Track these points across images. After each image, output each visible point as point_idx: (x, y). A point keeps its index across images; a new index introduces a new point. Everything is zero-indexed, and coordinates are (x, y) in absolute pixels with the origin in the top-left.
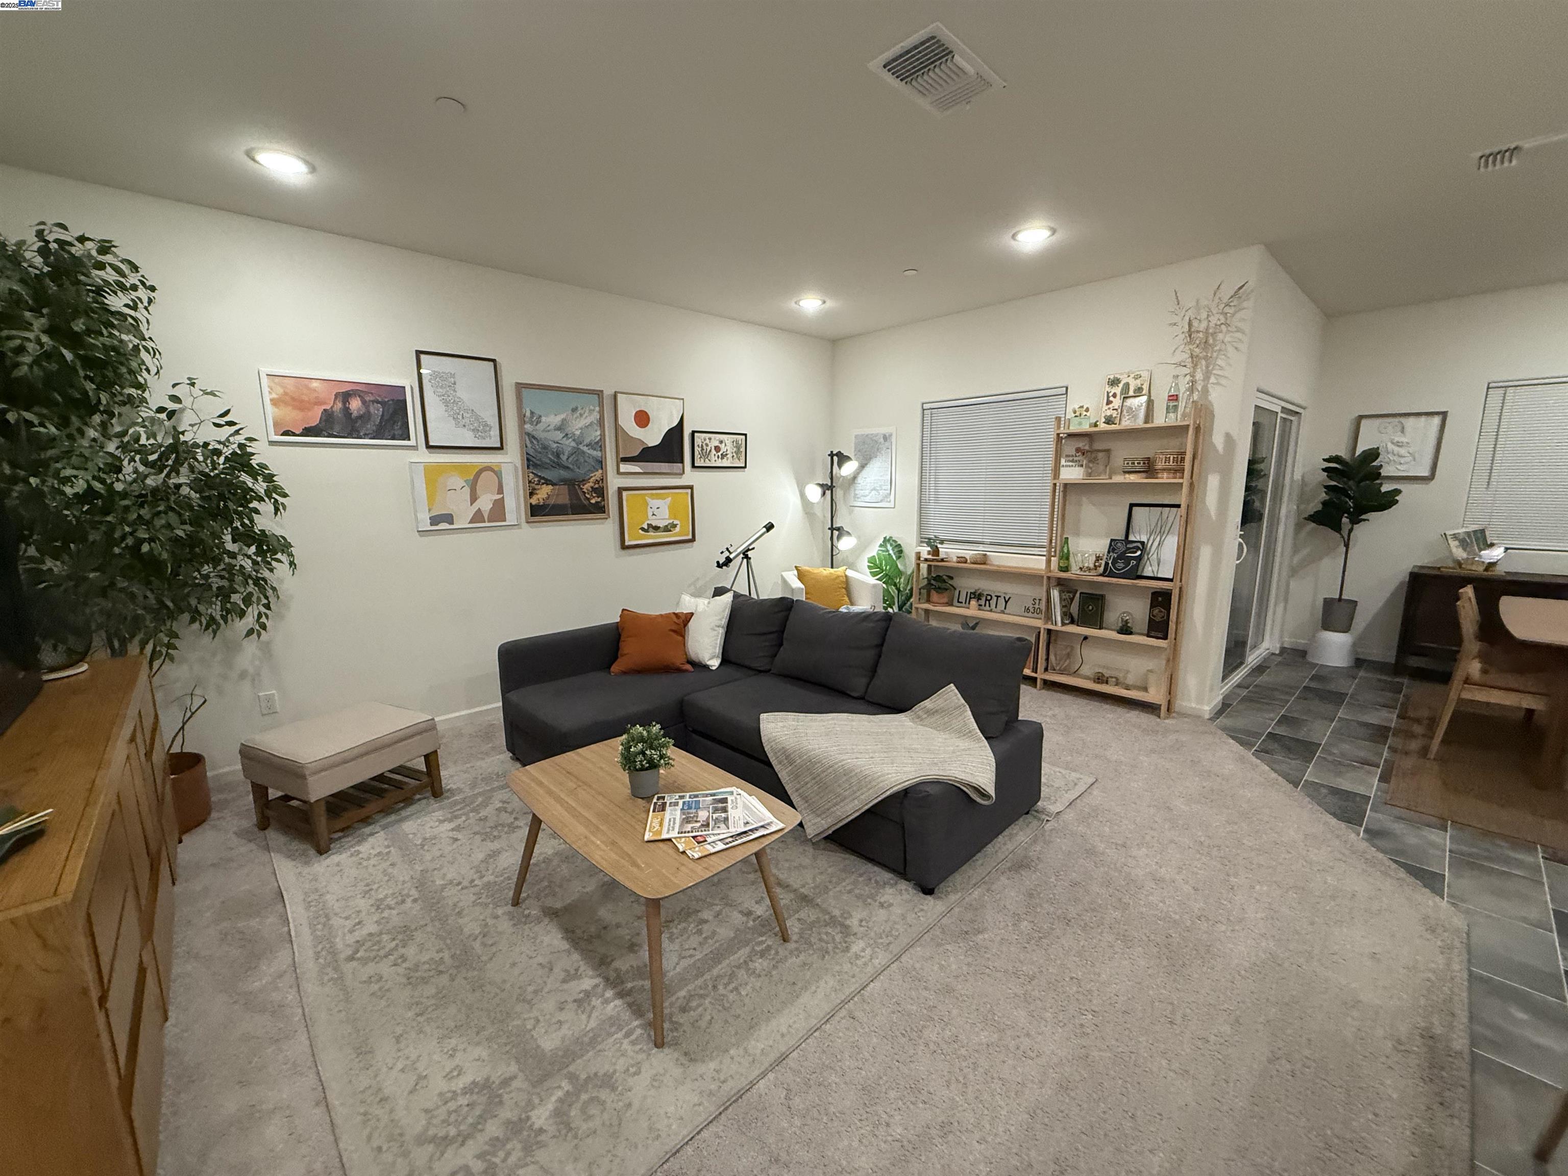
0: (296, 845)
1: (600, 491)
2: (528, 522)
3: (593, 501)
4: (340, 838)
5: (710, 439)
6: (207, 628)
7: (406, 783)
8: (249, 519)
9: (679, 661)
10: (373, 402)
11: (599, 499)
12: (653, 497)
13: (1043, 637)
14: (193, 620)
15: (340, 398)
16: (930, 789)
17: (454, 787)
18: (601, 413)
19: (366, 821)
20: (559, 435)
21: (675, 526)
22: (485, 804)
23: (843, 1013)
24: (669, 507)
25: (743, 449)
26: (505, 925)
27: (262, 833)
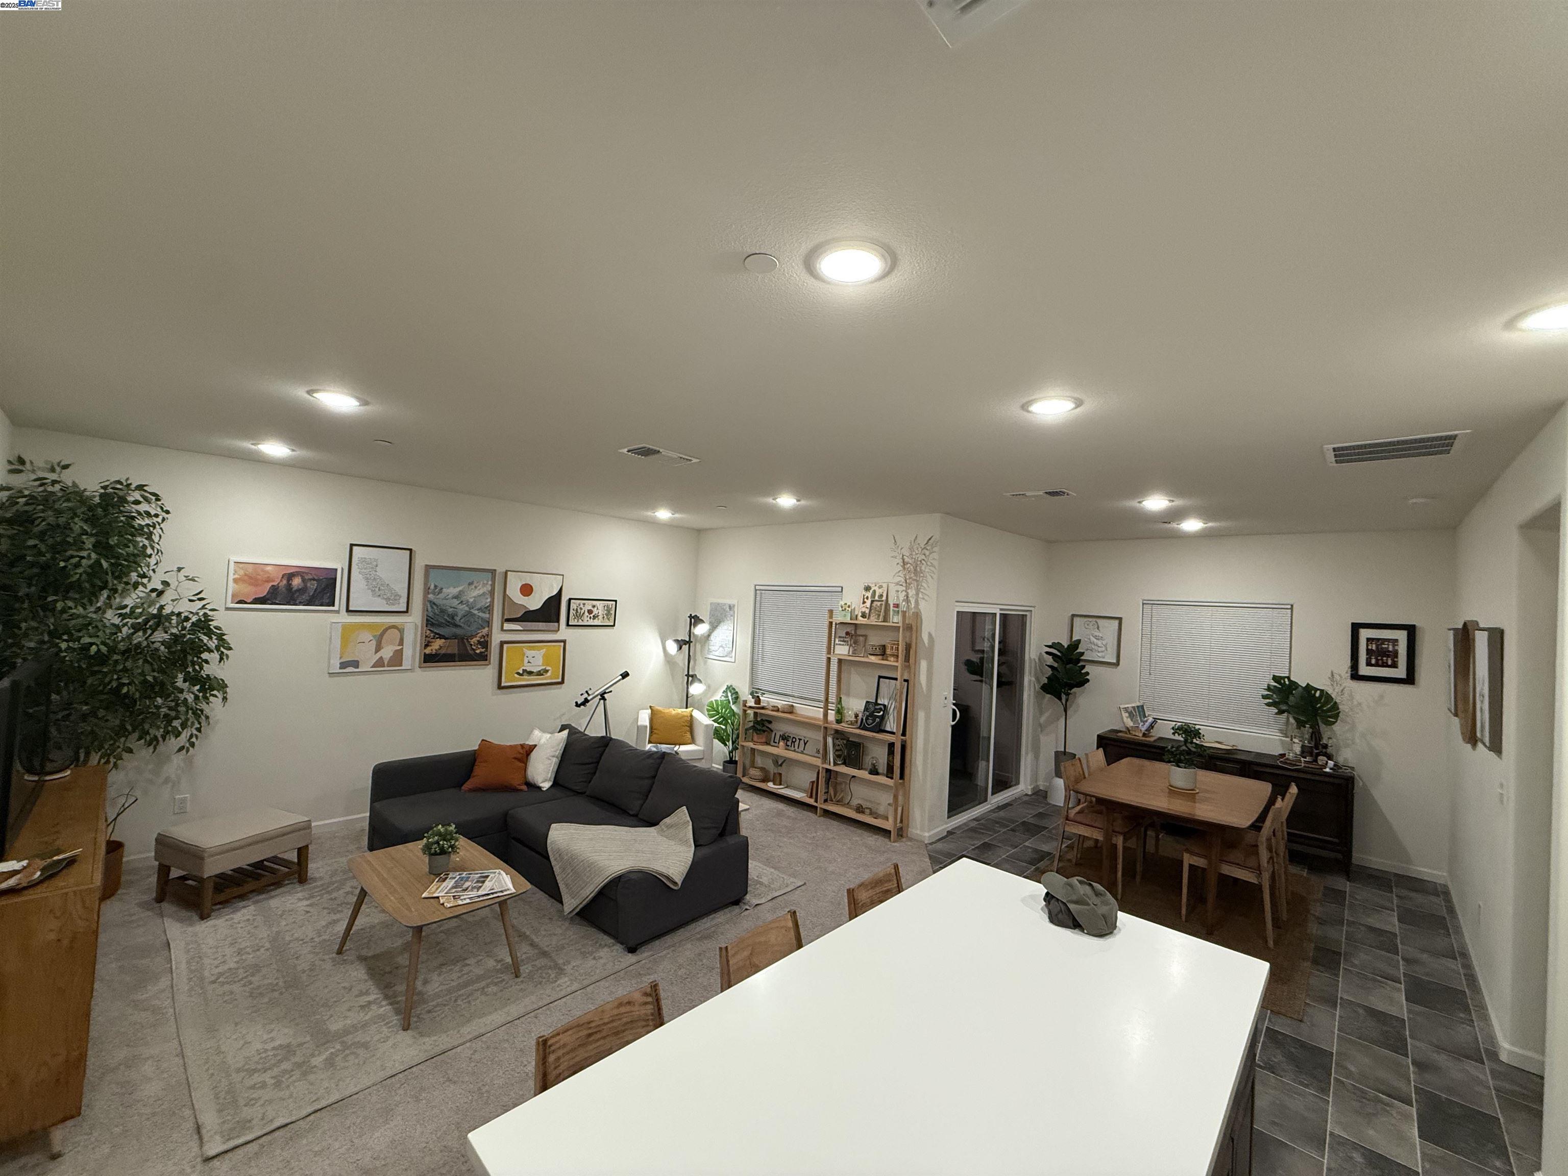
0: (184, 913)
1: (485, 644)
2: (420, 667)
3: (478, 651)
4: (220, 909)
5: (584, 604)
6: (149, 745)
7: (278, 870)
8: (199, 666)
9: (516, 781)
10: (311, 580)
11: (483, 650)
12: (531, 649)
13: (822, 775)
14: (140, 739)
15: (285, 577)
16: (633, 876)
17: (318, 876)
18: (493, 586)
19: (242, 897)
20: (455, 602)
21: (547, 671)
22: (338, 889)
23: (532, 1014)
24: (543, 657)
25: (613, 612)
26: (328, 965)
27: (158, 905)
